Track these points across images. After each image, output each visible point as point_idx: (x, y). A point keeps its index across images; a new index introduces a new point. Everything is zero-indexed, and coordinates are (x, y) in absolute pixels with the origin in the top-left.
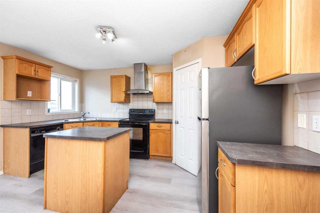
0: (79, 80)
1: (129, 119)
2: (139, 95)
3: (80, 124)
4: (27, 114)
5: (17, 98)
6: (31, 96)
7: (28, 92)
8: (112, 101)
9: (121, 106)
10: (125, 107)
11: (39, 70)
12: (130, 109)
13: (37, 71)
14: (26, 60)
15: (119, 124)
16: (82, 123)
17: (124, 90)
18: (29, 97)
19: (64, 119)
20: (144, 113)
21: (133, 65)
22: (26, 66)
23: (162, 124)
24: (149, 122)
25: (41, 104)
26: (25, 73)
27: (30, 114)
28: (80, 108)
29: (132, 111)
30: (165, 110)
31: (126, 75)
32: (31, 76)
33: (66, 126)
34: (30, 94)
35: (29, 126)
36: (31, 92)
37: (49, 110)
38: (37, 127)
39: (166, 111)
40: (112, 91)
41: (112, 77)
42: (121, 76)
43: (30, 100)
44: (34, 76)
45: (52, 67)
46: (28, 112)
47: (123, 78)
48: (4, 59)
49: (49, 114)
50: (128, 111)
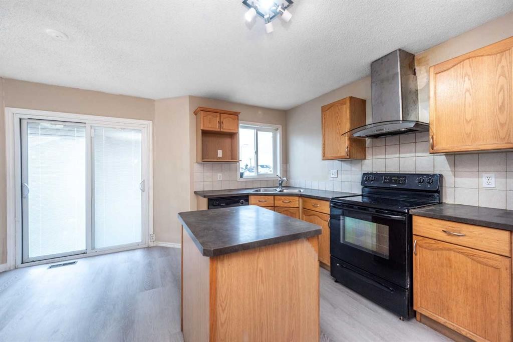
0: (281, 127)
1: (362, 195)
2: (389, 138)
3: (270, 197)
4: (219, 179)
5: (203, 159)
6: (221, 156)
7: (219, 151)
8: (324, 156)
9: (346, 166)
10: (353, 169)
11: (224, 121)
12: (364, 174)
13: (222, 122)
14: (210, 110)
15: (330, 206)
16: (272, 197)
17: (347, 129)
18: (219, 158)
19: (253, 188)
20: (404, 183)
21: (369, 65)
22: (210, 118)
23: (465, 228)
24: (412, 211)
25: (233, 165)
26: (209, 127)
27: (221, 179)
28: (283, 171)
29: (368, 179)
30: (489, 178)
31: (351, 98)
32: (216, 130)
33: (252, 199)
34: (220, 153)
35: (207, 196)
36: (221, 151)
37: (242, 175)
38: (215, 197)
39: (493, 180)
40: (324, 136)
41: (324, 109)
42: (342, 102)
43: (220, 162)
44: (219, 130)
45: (239, 113)
46: (219, 176)
47: (345, 104)
48: (196, 114)
49: (242, 179)
50: (359, 177)
